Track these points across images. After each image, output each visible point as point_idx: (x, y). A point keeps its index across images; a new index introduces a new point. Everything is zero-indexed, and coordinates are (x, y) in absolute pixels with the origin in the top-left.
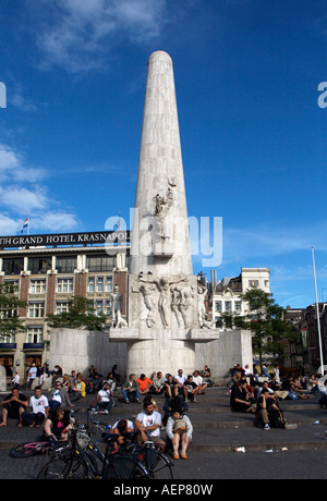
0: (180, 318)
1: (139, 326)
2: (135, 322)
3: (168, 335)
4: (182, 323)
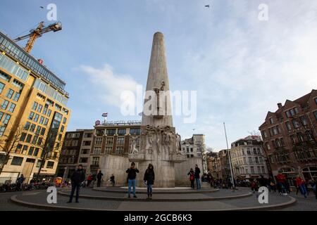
1: (144, 153)
2: (142, 151)
3: (160, 158)
4: (167, 152)
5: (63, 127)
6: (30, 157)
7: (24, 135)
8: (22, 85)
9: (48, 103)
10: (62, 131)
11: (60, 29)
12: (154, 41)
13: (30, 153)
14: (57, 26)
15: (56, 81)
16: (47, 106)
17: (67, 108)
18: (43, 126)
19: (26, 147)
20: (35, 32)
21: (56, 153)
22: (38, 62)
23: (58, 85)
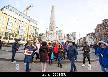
5: (38, 33)
6: (32, 40)
7: (30, 35)
8: (27, 24)
9: (33, 27)
10: (38, 34)
11: (33, 6)
12: (52, 9)
13: (32, 39)
14: (32, 6)
15: (35, 21)
16: (33, 28)
17: (38, 28)
18: (33, 33)
19: (31, 38)
20: (27, 8)
21: (37, 39)
22: (29, 17)
23: (35, 22)
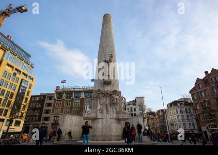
0: (114, 109)
1: (96, 112)
2: (95, 111)
3: (109, 116)
4: (115, 111)
5: (29, 92)
9: (16, 72)
10: (28, 95)
11: (26, 11)
12: (104, 21)
14: (23, 8)
15: (23, 54)
16: (15, 74)
17: (32, 76)
18: (11, 91)
20: (4, 13)
21: (22, 114)
22: (8, 38)
23: (24, 57)
